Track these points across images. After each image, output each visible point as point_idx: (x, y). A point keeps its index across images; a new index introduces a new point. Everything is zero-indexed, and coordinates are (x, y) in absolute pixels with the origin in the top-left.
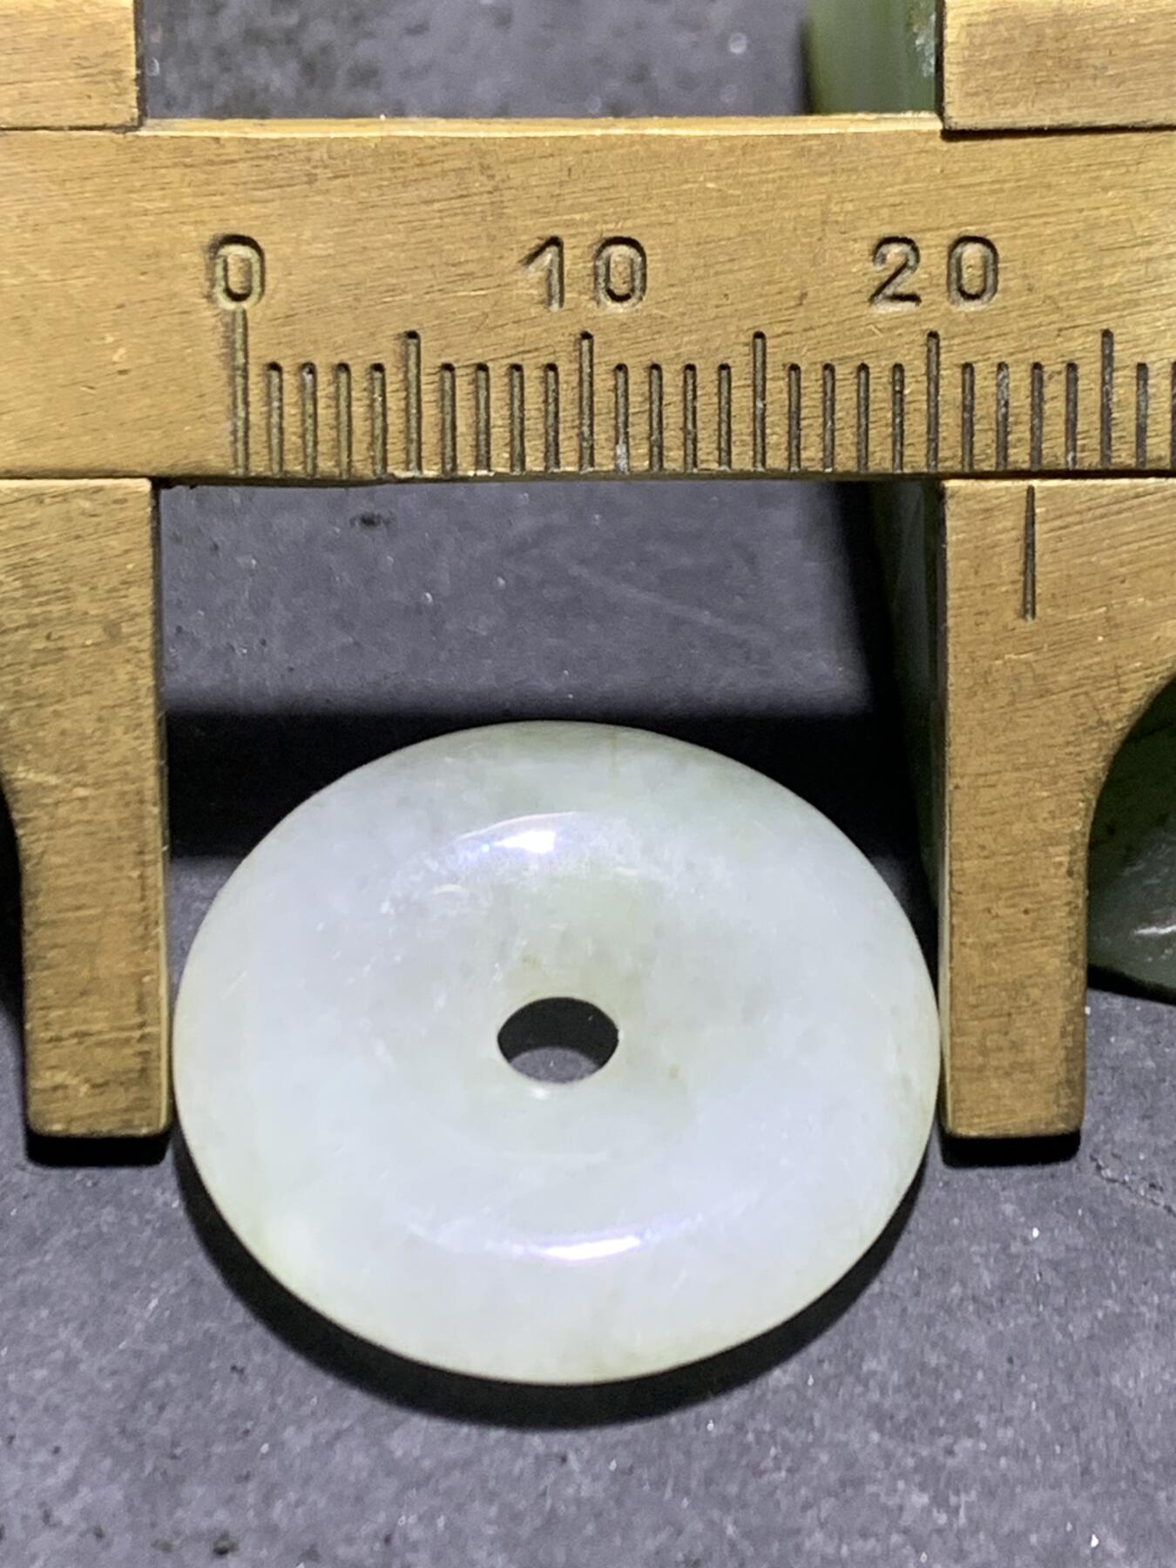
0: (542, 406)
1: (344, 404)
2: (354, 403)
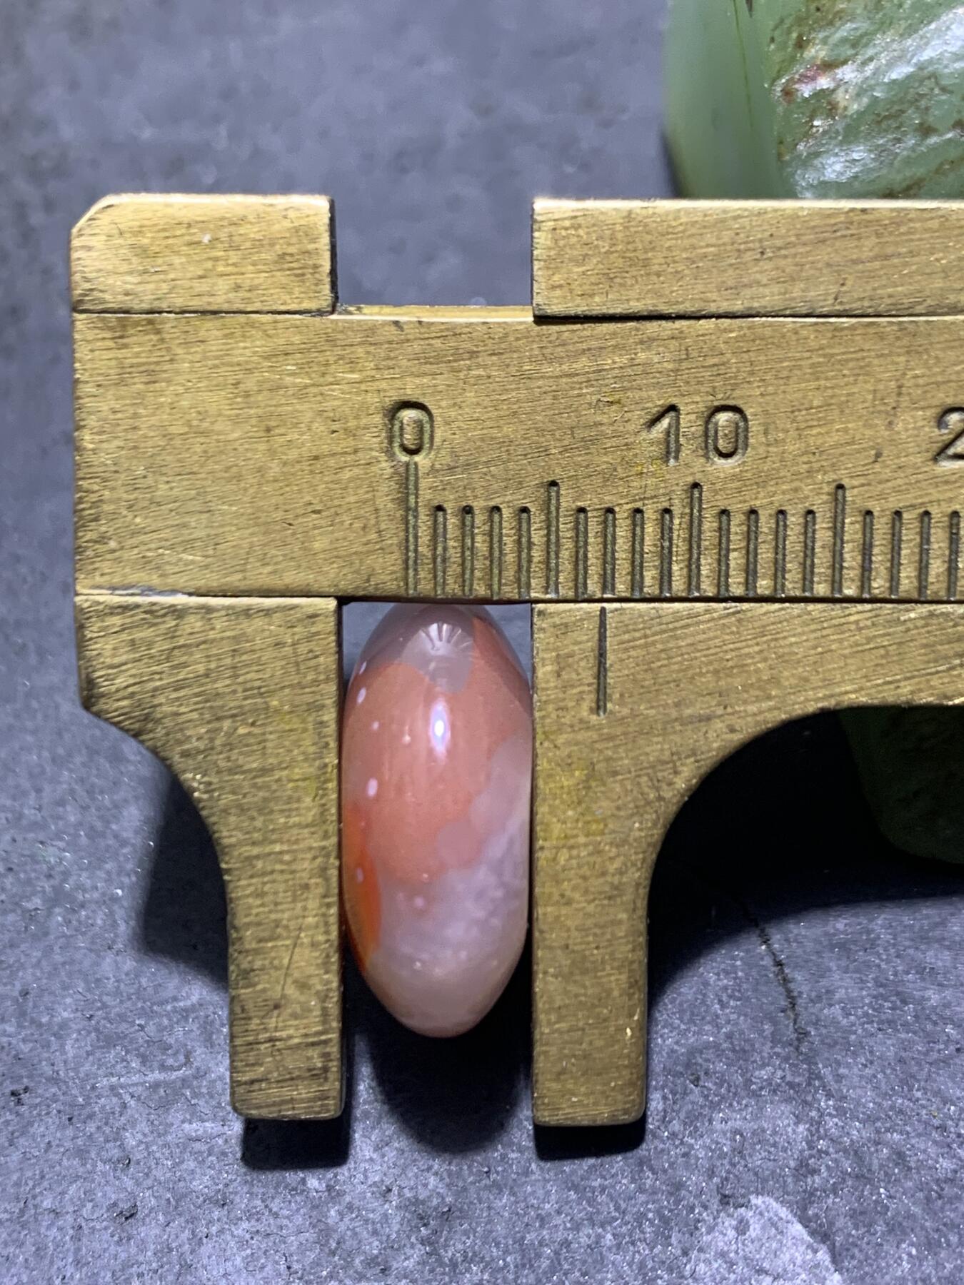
0: (659, 543)
1: (496, 539)
2: (507, 540)
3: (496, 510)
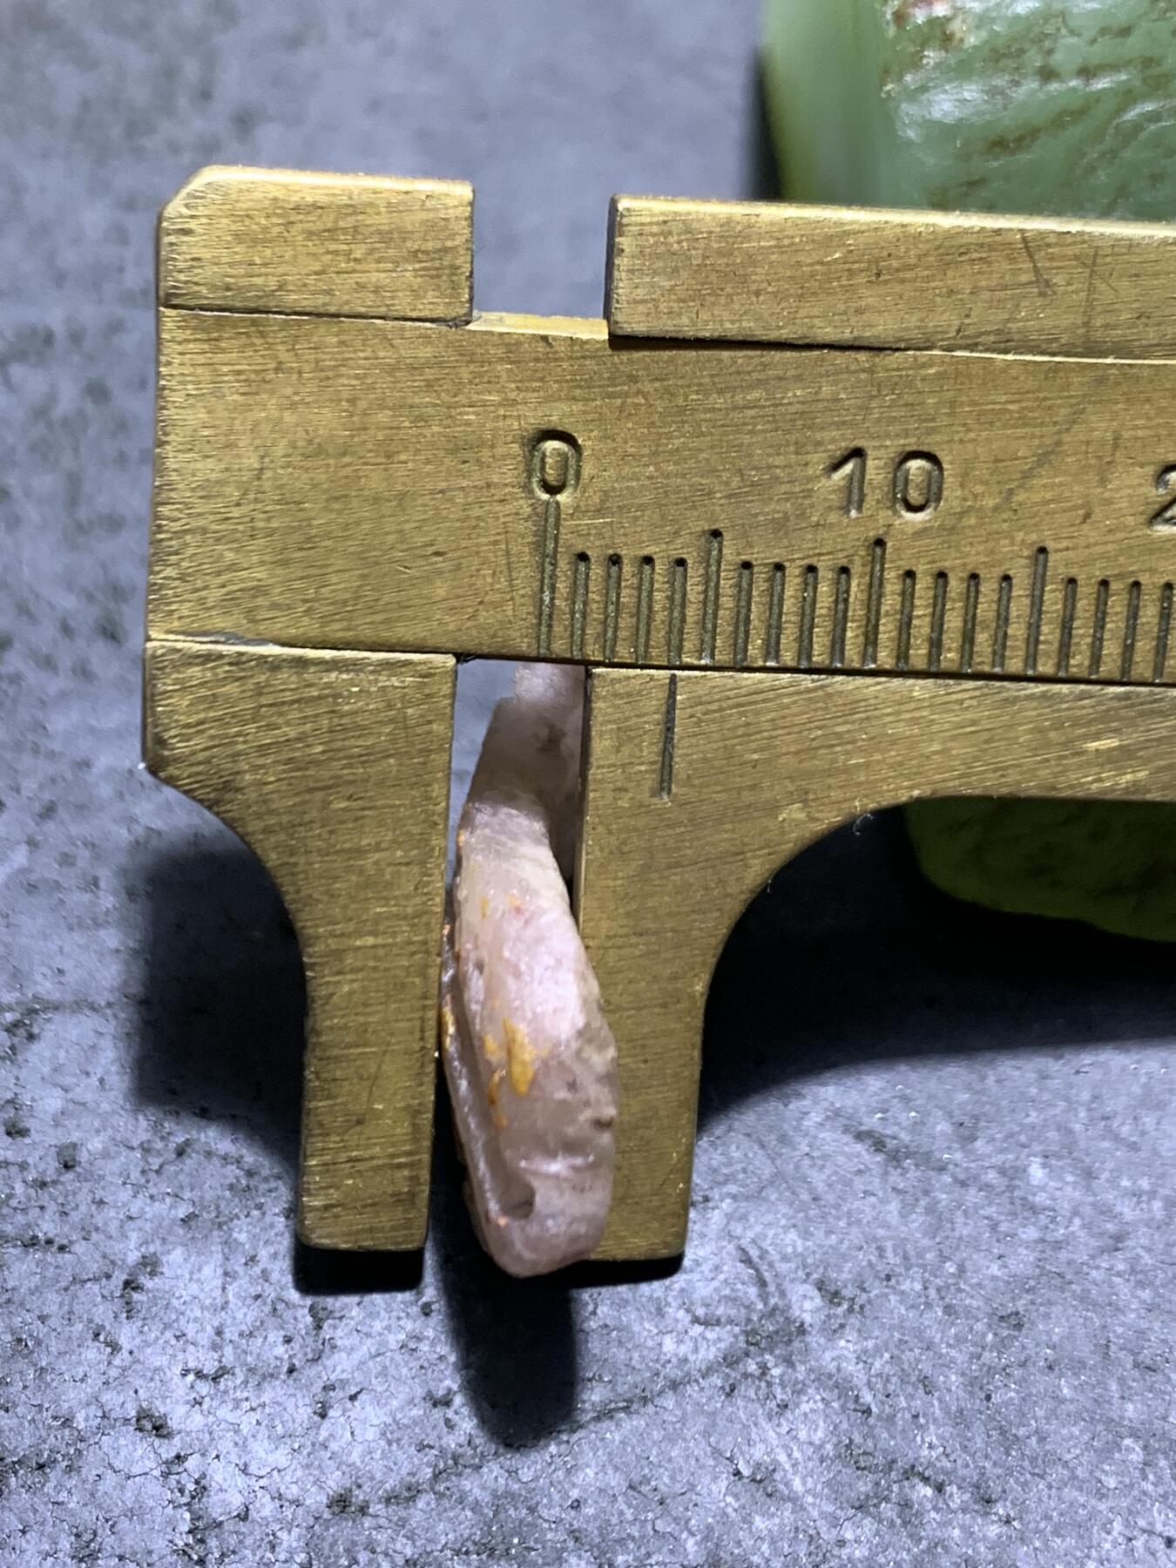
0: (833, 605)
1: (644, 594)
2: (658, 596)
3: (648, 560)
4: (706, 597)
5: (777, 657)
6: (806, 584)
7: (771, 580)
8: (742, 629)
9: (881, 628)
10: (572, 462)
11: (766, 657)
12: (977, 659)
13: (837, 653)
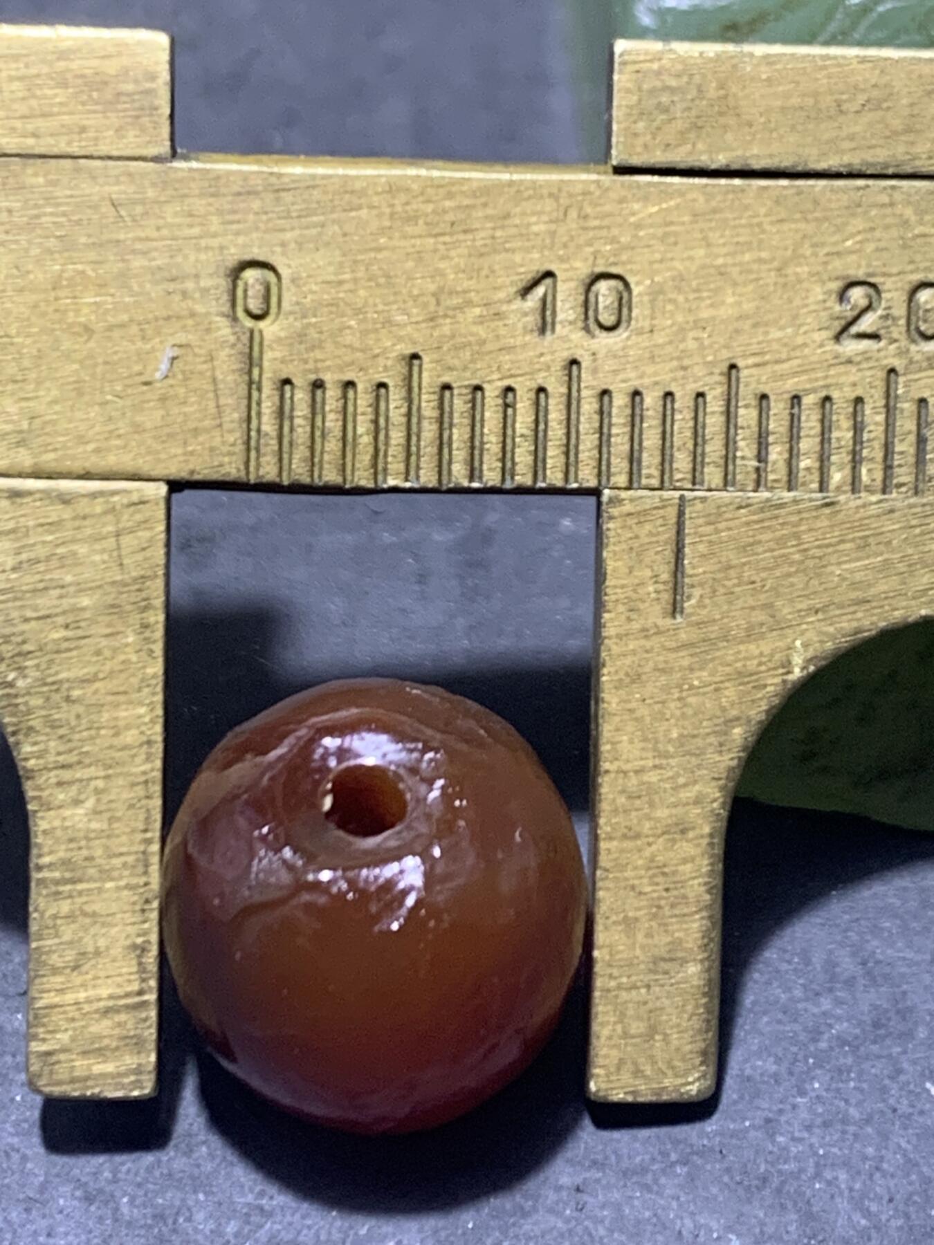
0: (533, 426)
1: (350, 418)
2: (360, 418)
3: (350, 384)
4: (409, 421)
5: (481, 478)
6: (506, 406)
7: (473, 401)
8: (446, 451)
9: (581, 447)
10: (274, 290)
11: (471, 479)
12: (678, 476)
13: (540, 473)
